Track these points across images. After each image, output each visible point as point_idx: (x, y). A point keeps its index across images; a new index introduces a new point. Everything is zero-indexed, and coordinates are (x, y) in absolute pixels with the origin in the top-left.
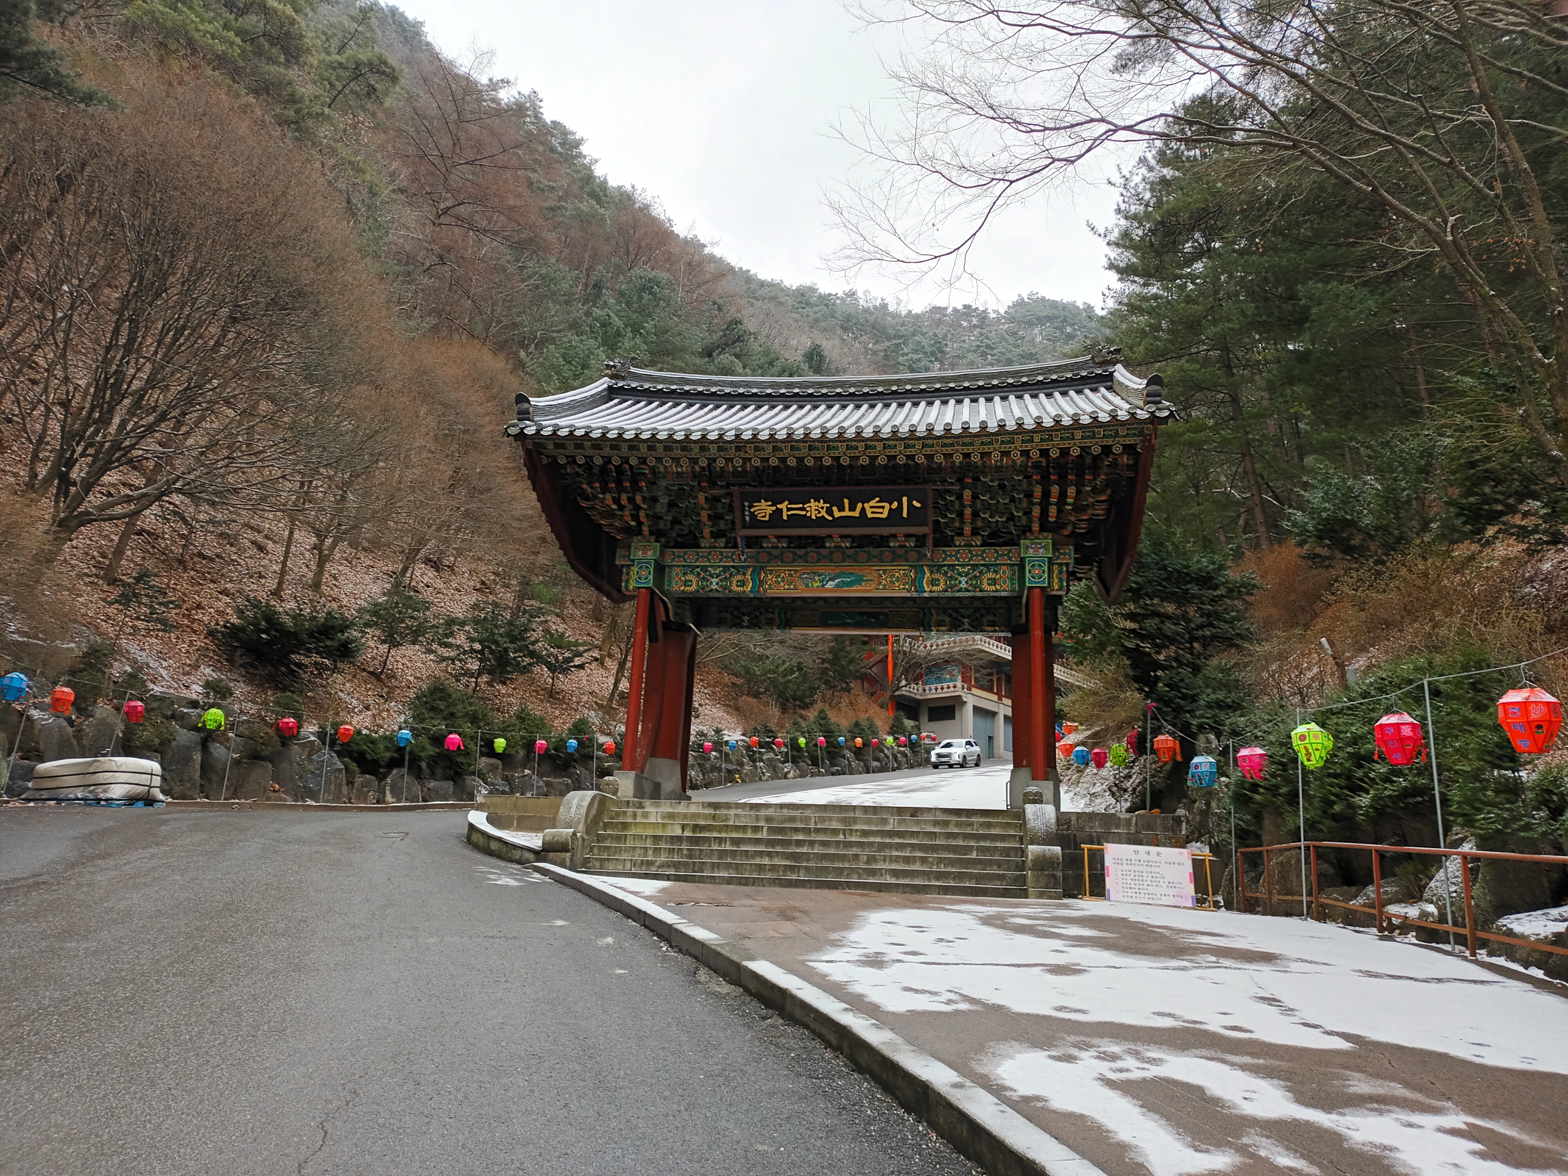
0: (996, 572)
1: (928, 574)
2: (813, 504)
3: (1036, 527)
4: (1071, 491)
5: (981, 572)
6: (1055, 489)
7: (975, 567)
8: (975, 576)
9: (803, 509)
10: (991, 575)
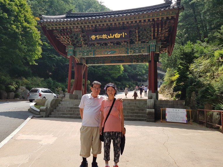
0: (144, 49)
1: (129, 50)
2: (104, 35)
3: (152, 38)
4: (160, 29)
5: (141, 49)
6: (156, 29)
7: (140, 48)
8: (140, 50)
9: (102, 37)
10: (143, 49)
